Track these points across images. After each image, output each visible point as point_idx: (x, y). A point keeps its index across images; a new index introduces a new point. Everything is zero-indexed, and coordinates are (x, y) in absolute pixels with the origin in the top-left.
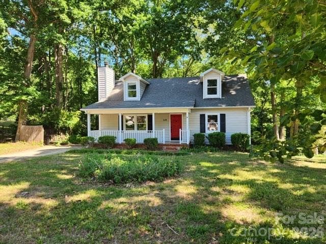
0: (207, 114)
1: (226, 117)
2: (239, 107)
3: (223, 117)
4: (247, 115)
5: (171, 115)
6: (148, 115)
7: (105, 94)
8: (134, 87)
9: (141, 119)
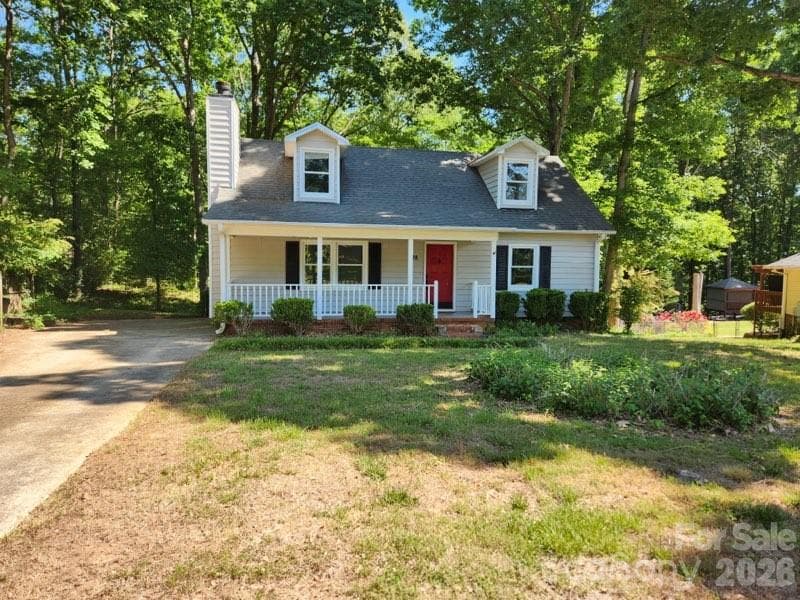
0: (513, 245)
1: (553, 254)
2: (584, 231)
3: (546, 252)
4: (594, 252)
5: (428, 246)
6: (370, 244)
7: (230, 176)
8: (324, 164)
9: (349, 253)
